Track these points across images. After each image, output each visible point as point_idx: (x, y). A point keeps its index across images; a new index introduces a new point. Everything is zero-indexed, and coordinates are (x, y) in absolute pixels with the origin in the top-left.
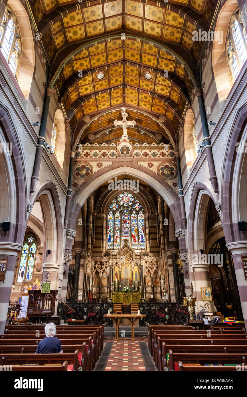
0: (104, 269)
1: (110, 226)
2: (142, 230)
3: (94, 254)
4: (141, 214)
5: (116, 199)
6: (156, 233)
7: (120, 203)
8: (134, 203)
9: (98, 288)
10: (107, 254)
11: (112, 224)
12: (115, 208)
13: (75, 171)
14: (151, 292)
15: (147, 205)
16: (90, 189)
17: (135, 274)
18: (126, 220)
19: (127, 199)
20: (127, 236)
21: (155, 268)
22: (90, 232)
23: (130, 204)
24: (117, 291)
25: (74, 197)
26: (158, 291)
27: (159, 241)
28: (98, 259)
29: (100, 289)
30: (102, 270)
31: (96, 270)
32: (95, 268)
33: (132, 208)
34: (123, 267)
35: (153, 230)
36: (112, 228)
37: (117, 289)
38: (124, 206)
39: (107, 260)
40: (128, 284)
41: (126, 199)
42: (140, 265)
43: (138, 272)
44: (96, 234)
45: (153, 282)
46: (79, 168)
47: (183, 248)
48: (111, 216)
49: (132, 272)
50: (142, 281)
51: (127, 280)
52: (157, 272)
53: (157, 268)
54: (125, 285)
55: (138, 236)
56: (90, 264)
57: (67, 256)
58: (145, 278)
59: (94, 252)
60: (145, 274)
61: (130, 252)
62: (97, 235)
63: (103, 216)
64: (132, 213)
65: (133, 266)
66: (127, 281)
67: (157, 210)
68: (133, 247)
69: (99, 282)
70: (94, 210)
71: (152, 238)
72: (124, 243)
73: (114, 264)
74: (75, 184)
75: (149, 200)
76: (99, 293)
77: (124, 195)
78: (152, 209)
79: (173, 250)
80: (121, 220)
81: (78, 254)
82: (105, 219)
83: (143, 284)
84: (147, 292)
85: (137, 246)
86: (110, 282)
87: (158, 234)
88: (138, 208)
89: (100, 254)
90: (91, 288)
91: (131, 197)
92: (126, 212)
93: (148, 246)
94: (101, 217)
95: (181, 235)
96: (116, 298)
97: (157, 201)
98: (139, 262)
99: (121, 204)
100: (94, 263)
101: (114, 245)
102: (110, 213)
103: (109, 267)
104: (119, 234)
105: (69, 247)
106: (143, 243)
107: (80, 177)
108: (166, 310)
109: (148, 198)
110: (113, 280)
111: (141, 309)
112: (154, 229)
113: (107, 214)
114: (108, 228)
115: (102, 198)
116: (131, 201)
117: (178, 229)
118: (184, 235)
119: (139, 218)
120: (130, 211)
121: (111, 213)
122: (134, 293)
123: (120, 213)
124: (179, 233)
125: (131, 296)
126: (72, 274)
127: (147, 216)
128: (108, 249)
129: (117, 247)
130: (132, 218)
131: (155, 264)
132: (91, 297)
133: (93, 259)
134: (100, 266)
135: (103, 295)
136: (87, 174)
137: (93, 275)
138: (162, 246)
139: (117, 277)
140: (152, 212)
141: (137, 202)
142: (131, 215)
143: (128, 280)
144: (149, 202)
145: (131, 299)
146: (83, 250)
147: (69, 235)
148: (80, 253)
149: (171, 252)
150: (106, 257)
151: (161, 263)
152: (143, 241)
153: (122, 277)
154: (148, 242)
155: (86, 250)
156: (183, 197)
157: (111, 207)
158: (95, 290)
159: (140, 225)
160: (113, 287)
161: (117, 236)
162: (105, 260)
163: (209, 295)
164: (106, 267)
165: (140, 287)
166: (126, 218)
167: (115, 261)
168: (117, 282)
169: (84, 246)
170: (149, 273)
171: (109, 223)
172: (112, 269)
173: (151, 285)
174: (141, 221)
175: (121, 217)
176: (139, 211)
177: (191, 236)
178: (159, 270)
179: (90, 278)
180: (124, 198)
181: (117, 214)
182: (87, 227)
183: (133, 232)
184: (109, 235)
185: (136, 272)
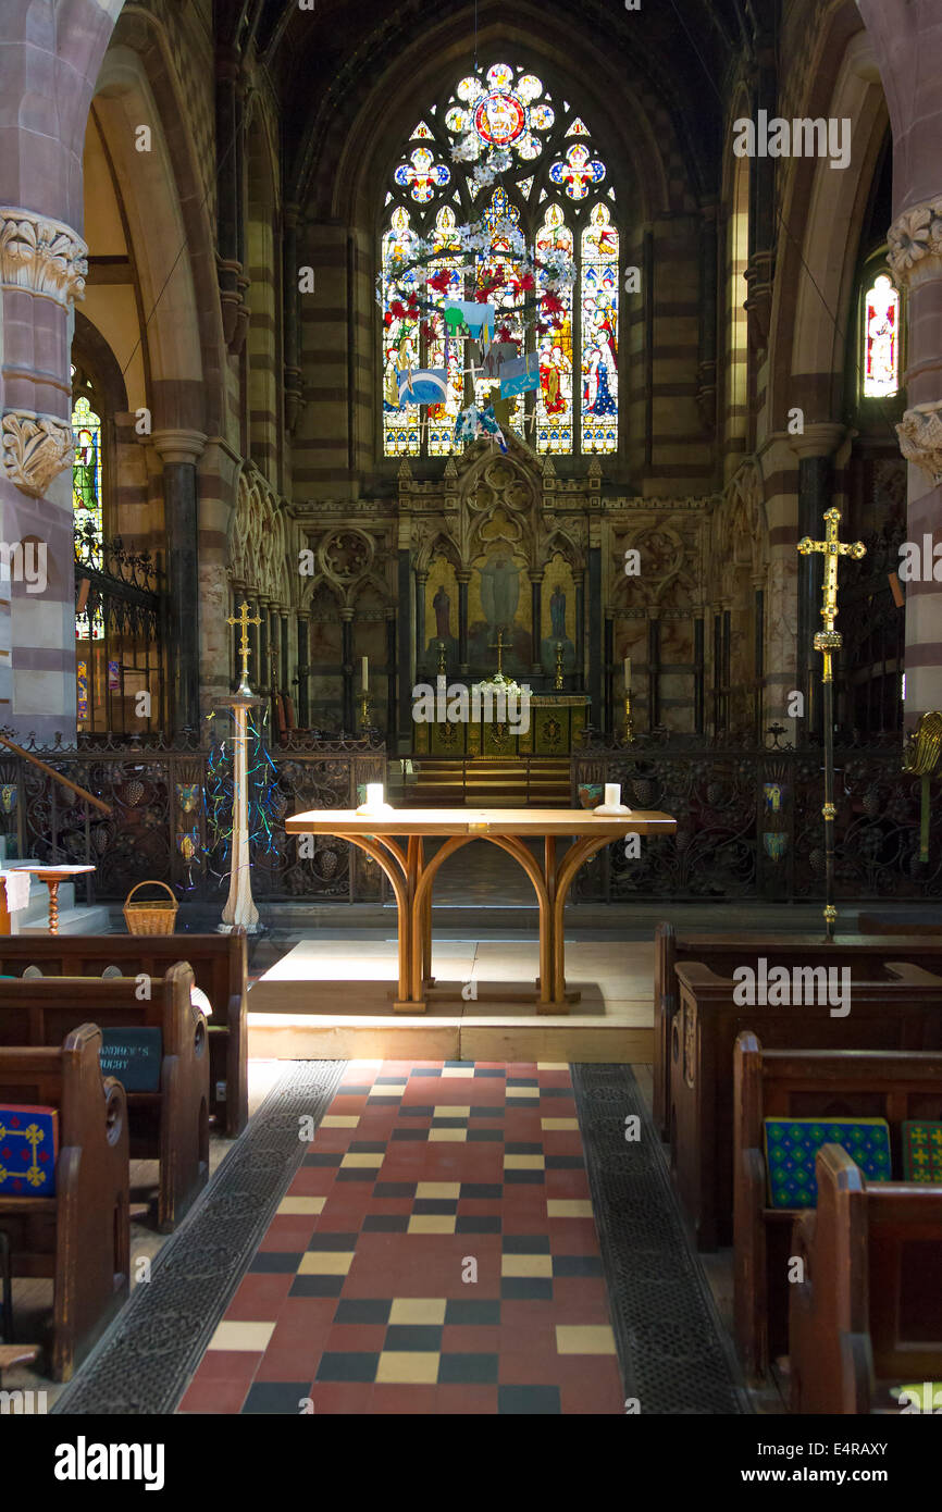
2: (603, 338)
3: (303, 486)
5: (437, 124)
6: (692, 352)
9: (337, 679)
23: (529, 150)
29: (345, 685)
30: (355, 581)
31: (317, 579)
34: (479, 564)
35: (674, 330)
39: (383, 523)
40: (511, 657)
41: (501, 119)
43: (571, 586)
44: (309, 359)
45: (657, 647)
49: (536, 588)
50: (594, 642)
51: (505, 632)
52: (686, 590)
53: (689, 564)
56: (277, 544)
58: (609, 624)
59: (299, 476)
60: (610, 598)
61: (526, 471)
62: (315, 369)
63: (350, 241)
66: (505, 641)
69: (338, 647)
70: (287, 195)
71: (666, 381)
76: (344, 703)
81: (177, 465)
82: (361, 264)
83: (595, 654)
86: (406, 643)
88: (585, 179)
90: (293, 681)
91: (535, 103)
96: (437, 733)
100: (304, 538)
102: (395, 219)
103: (396, 564)
112: (678, 323)
116: (534, 132)
119: (589, 252)
121: (400, 218)
128: (387, 459)
129: (447, 446)
133: (297, 514)
134: (341, 556)
137: (306, 605)
139: (443, 621)
140: (677, 209)
143: (511, 636)
148: (191, 459)
150: (378, 504)
151: (713, 536)
153: (476, 615)
158: (316, 688)
159: (589, 308)
162: (367, 519)
164: (379, 564)
167: (432, 530)
172: (413, 573)
173: (643, 660)
174: (600, 271)
176: (587, 205)
178: (698, 575)
179: (284, 622)
180: (491, 107)
181: (440, 229)
182: (222, 285)
183: (548, 348)
184: (390, 367)
185: (558, 589)
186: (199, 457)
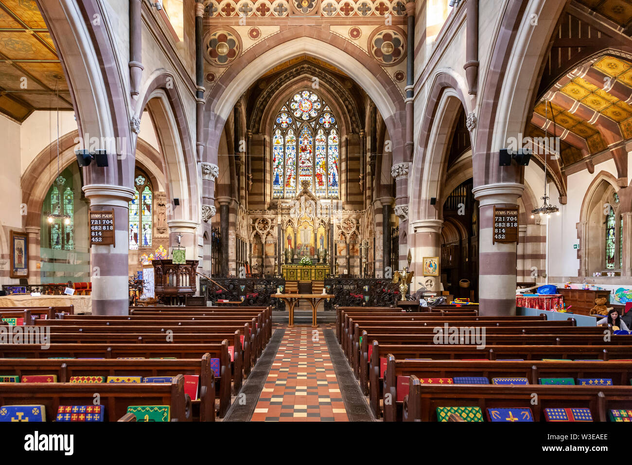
0: (268, 230)
1: (277, 157)
2: (334, 165)
3: (251, 206)
4: (333, 134)
5: (288, 106)
6: (358, 170)
7: (295, 113)
8: (321, 113)
9: (260, 260)
10: (273, 206)
11: (281, 154)
12: (286, 122)
13: (208, 48)
14: (345, 264)
15: (345, 118)
16: (238, 85)
17: (321, 239)
18: (306, 146)
19: (308, 106)
20: (307, 175)
21: (354, 229)
22: (243, 169)
23: (314, 114)
24: (290, 264)
25: (210, 102)
26: (355, 264)
27: (363, 184)
28: (259, 215)
29: (263, 261)
30: (265, 232)
31: (255, 232)
32: (254, 228)
33: (317, 124)
34: (300, 227)
35: (353, 165)
36: (281, 160)
37: (290, 261)
38: (302, 120)
39: (273, 216)
40: (309, 254)
41: (306, 105)
42: (329, 224)
43: (325, 234)
44: (253, 171)
45: (349, 251)
46: (214, 40)
47: (403, 195)
48: (277, 140)
49: (316, 235)
50: (332, 249)
51: (307, 247)
52: (357, 235)
53: (358, 228)
54: (303, 255)
55: (327, 175)
56: (245, 223)
57: (208, 208)
58: (336, 244)
59: (250, 203)
60: (336, 237)
62: (255, 174)
63: (265, 139)
64: (316, 134)
65: (317, 225)
66: (307, 249)
67: (363, 128)
68: (318, 195)
69: (261, 250)
70: (248, 128)
71: (351, 178)
72: (302, 188)
73: (285, 222)
74: (209, 75)
75: (350, 107)
76: (262, 266)
77: (302, 96)
78: (355, 125)
79: (386, 199)
80: (297, 145)
81: (224, 205)
82: (268, 145)
83: (332, 253)
84: (338, 265)
85: (324, 192)
86: (280, 249)
87: (361, 172)
88: (329, 122)
89: (262, 205)
90: (248, 260)
91: (315, 102)
92: (305, 131)
93: (343, 192)
94: (262, 141)
95: (401, 173)
96: (289, 274)
97: (365, 108)
98: (328, 220)
99: (297, 114)
100: (251, 220)
101: (286, 191)
102: (277, 132)
103: (277, 228)
104: (292, 172)
105: (209, 193)
106: (336, 187)
107: (219, 60)
108: (366, 288)
109: (347, 102)
110: (285, 247)
111: (328, 287)
112: (355, 162)
113: (272, 134)
114: (274, 161)
115: (262, 104)
116: (315, 109)
117: (397, 162)
118: (407, 173)
119: (330, 142)
120: (313, 129)
121: (278, 133)
122: (318, 267)
123: (295, 134)
124: (397, 171)
125: (313, 271)
126: (216, 238)
127: (344, 139)
128: (274, 198)
129: (291, 195)
130: (317, 143)
131: (354, 222)
132: (249, 272)
133: (250, 214)
134: (262, 225)
135: (269, 269)
136: (232, 53)
137: (252, 239)
138: (368, 193)
139: (290, 243)
140: (354, 132)
141: (327, 112)
142: (315, 136)
143: (309, 248)
144: (349, 111)
145: (313, 275)
146: (231, 200)
147: (207, 174)
148: (227, 204)
149: (382, 203)
150: (272, 211)
151: (364, 221)
152: (334, 184)
153: (299, 242)
154: (343, 185)
155: (237, 200)
156: (413, 101)
157: (279, 120)
158: (254, 262)
159: (330, 156)
160: (283, 258)
161: (290, 176)
162: (269, 215)
163: (435, 268)
164: (272, 228)
165: (328, 258)
166: (306, 144)
167: (287, 218)
168: (290, 250)
169: (234, 193)
170: (343, 237)
171: (275, 152)
172: (281, 230)
173: (345, 255)
174: (333, 147)
175: (297, 141)
176: (330, 129)
177: (419, 176)
178: (360, 231)
179: (246, 243)
180: (303, 102)
181: (289, 135)
182: (236, 160)
183: (319, 168)
184: (275, 173)
185: (322, 235)
186: (229, 203)
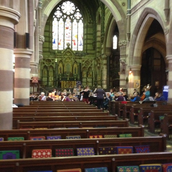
0: (51, 64)
15: (87, 15)
18: (68, 27)
20: (68, 40)
28: (46, 57)
32: (44, 64)
33: (73, 17)
42: (79, 63)
43: (77, 67)
47: (124, 54)
48: (55, 22)
60: (82, 69)
63: (49, 22)
64: (73, 21)
78: (91, 19)
82: (50, 25)
85: (76, 48)
86: (56, 74)
89: (48, 53)
92: (68, 20)
93: (85, 48)
103: (55, 64)
113: (53, 20)
117: (122, 40)
118: (126, 45)
123: (63, 20)
130: (73, 26)
134: (48, 62)
137: (43, 68)
143: (69, 73)
144: (88, 12)
149: (106, 55)
150: (53, 56)
156: (130, 16)
162: (51, 58)
163: (139, 85)
167: (60, 59)
170: (85, 69)
173: (86, 77)
175: (64, 24)
183: (74, 37)
185: (75, 68)
